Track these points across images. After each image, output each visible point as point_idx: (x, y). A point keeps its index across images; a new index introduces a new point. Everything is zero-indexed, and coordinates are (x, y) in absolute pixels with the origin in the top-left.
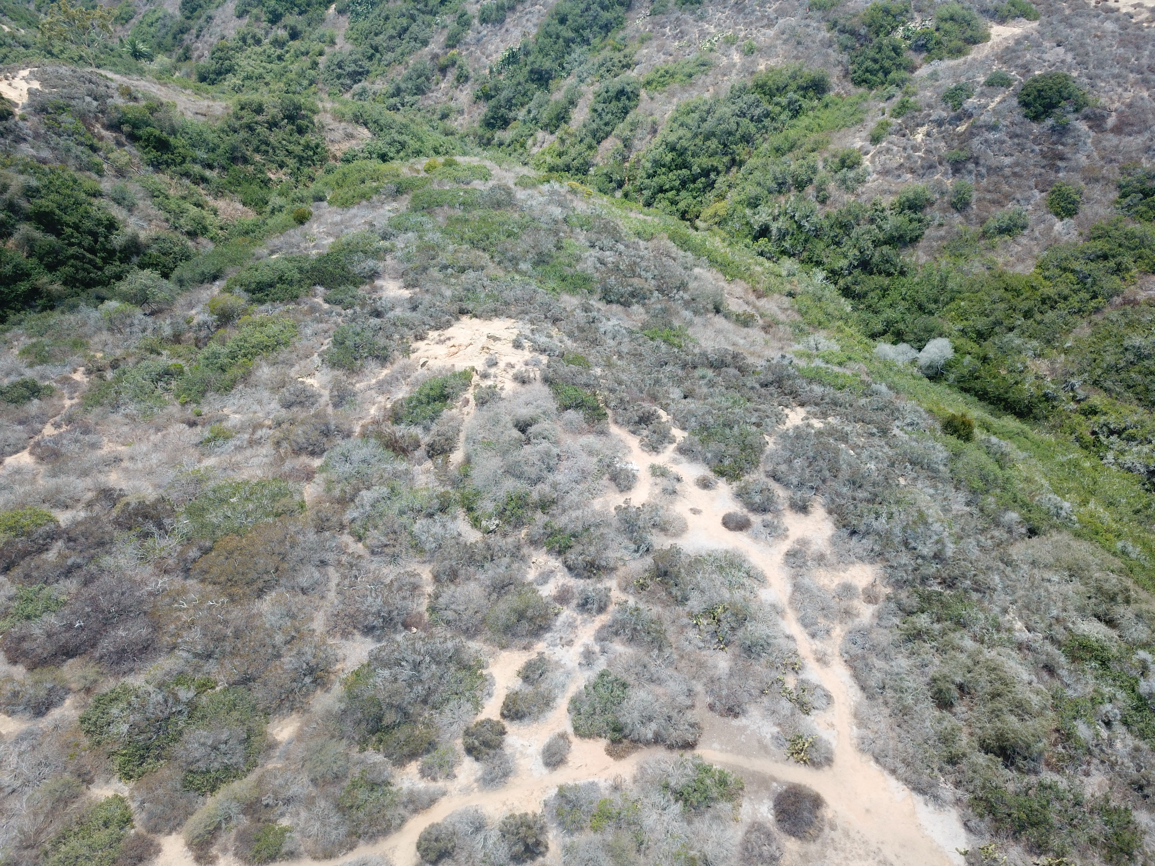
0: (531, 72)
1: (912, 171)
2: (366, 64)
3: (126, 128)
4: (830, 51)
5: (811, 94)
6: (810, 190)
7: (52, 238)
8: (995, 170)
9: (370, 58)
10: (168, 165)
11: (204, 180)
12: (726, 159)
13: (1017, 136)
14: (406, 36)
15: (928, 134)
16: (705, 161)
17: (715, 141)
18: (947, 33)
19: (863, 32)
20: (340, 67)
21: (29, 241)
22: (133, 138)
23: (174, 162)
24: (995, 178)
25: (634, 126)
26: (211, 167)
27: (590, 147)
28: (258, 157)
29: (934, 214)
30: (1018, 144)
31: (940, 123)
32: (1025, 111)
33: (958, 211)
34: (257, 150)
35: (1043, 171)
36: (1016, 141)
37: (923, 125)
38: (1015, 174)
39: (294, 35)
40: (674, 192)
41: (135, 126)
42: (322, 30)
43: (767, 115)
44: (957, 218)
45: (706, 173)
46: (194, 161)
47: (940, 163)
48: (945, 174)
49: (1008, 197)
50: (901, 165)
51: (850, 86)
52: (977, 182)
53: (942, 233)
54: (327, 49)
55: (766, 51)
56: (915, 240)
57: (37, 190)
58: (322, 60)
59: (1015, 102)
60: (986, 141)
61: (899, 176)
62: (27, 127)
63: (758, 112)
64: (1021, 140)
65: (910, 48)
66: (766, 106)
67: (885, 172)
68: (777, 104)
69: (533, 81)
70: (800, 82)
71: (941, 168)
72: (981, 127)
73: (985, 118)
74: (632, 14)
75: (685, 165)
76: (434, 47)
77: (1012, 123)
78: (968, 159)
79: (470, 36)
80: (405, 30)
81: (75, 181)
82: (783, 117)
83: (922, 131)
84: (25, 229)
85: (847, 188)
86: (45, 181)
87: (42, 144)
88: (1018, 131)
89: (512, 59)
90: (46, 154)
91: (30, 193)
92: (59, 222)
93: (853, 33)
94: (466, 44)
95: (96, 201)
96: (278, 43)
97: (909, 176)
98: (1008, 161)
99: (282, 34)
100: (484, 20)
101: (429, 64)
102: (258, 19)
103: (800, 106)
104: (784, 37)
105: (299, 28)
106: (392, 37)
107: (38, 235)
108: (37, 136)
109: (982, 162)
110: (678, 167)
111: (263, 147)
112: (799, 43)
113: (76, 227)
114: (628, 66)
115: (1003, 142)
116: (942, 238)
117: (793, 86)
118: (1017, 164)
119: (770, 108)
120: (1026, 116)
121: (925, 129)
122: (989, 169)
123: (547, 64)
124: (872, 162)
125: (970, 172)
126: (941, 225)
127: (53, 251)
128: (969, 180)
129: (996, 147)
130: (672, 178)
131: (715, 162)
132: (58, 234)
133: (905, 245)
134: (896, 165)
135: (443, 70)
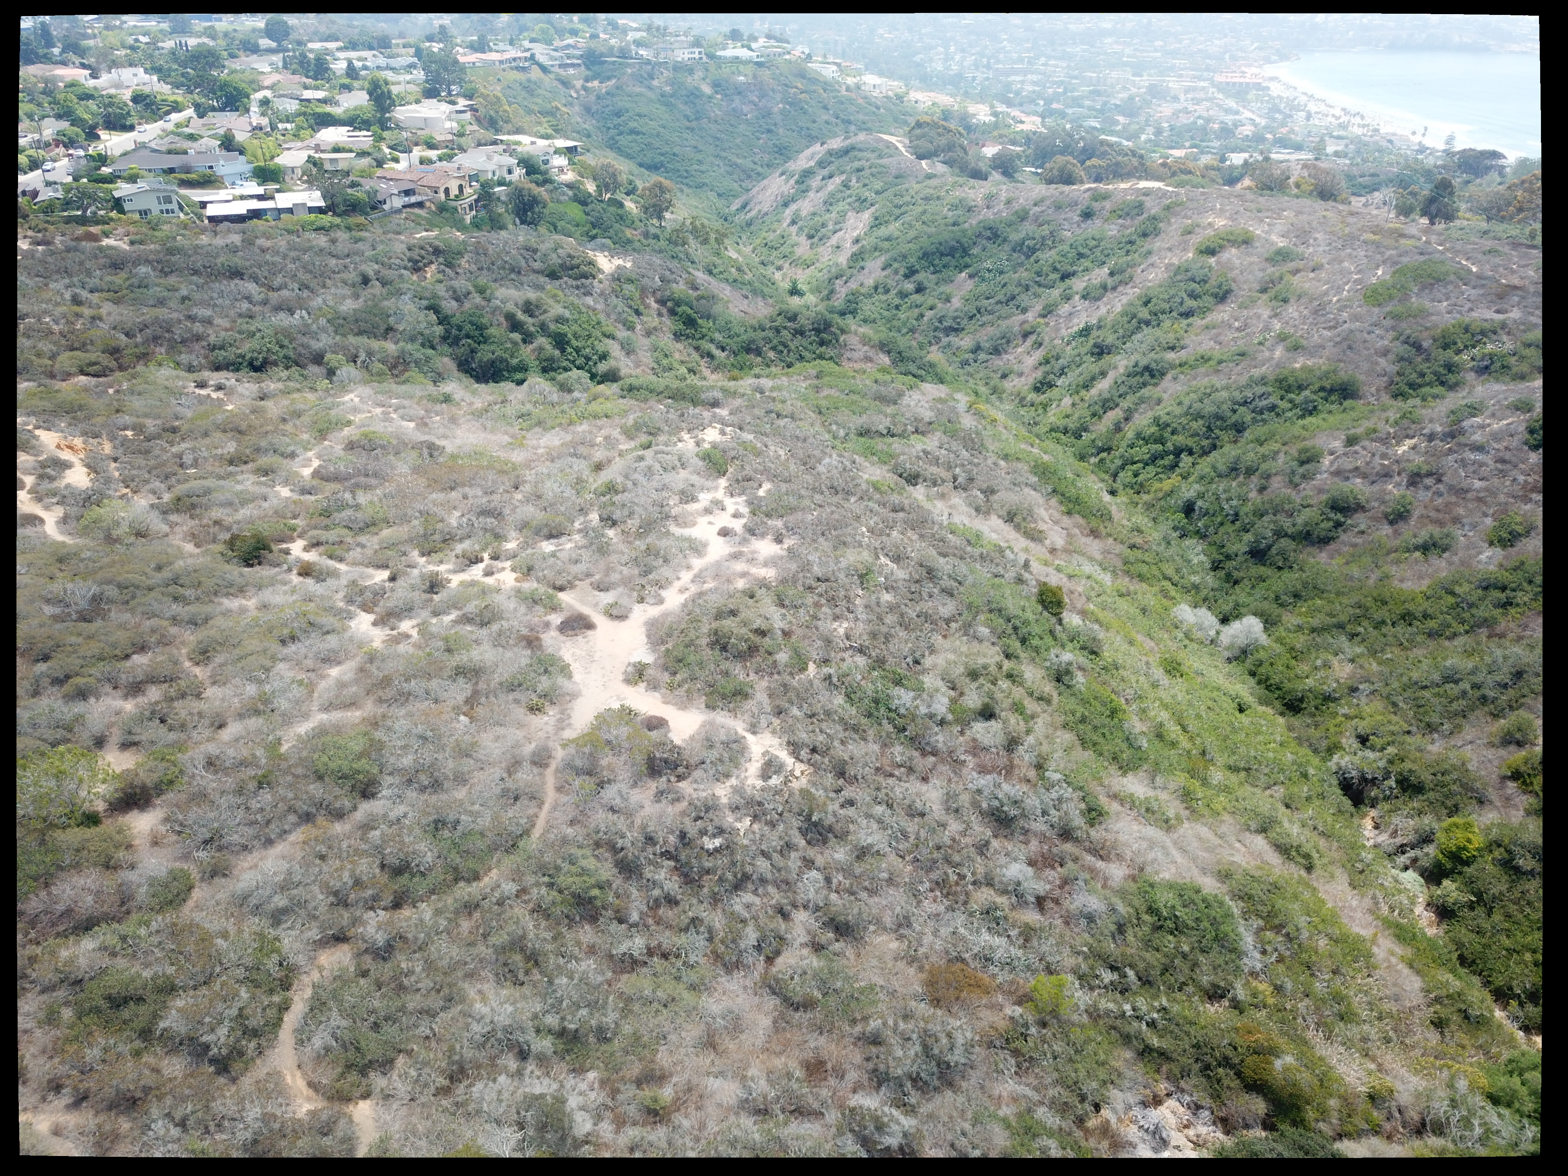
0: (1096, 345)
1: (1364, 476)
2: (965, 322)
3: (669, 304)
4: (1382, 361)
5: (1333, 398)
6: (1255, 479)
7: (557, 352)
8: (1461, 492)
9: (971, 318)
10: (688, 337)
11: (710, 356)
12: (1205, 443)
13: (1503, 461)
14: (1011, 304)
15: (1413, 448)
16: (1180, 439)
17: (1201, 422)
18: (1522, 358)
19: (1425, 344)
20: (940, 322)
21: (541, 349)
22: (672, 312)
23: (693, 338)
24: (1453, 499)
25: (1142, 401)
26: (723, 349)
27: (1094, 415)
28: (771, 355)
29: (1361, 520)
30: (1501, 471)
31: (1431, 437)
32: (1528, 436)
33: (1391, 523)
34: (773, 348)
35: (1511, 500)
36: (1499, 466)
37: (1413, 437)
38: (1479, 500)
39: (920, 290)
40: (1140, 465)
41: (678, 303)
42: (946, 289)
43: (1273, 408)
44: (1386, 530)
45: (1178, 452)
46: (712, 341)
47: (1399, 474)
48: (1398, 485)
49: (1456, 520)
50: (1357, 469)
51: (1386, 398)
52: (1432, 500)
53: (1359, 540)
54: (940, 305)
55: (1313, 351)
56: (1325, 541)
57: (567, 320)
58: (929, 314)
59: (1522, 428)
60: (1462, 460)
61: (1348, 479)
62: (597, 287)
63: (1264, 403)
64: (1508, 467)
65: (1472, 369)
66: (1273, 399)
67: (1338, 473)
68: (1291, 401)
69: (1092, 354)
70: (1327, 384)
71: (1397, 479)
72: (1466, 445)
73: (1477, 437)
74: (1221, 307)
75: (1161, 441)
76: (1030, 316)
77: (1506, 448)
78: (1429, 474)
79: (1065, 309)
80: (1013, 298)
81: (599, 323)
82: (1289, 414)
83: (1409, 442)
84: (542, 341)
85: (1291, 482)
86: (576, 316)
87: (602, 300)
88: (1507, 457)
89: (1085, 332)
90: (599, 307)
91: (560, 320)
92: (568, 343)
93: (1417, 347)
94: (1059, 316)
95: (607, 341)
96: (903, 295)
97: (1359, 480)
98: (1478, 484)
99: (909, 286)
100: (1084, 297)
101: (1016, 329)
102: (896, 272)
103: (1315, 408)
104: (1338, 339)
105: (926, 284)
106: (999, 302)
107: (549, 347)
108: (602, 294)
109: (1444, 479)
110: (1156, 442)
111: (781, 348)
112: (1350, 347)
113: (577, 350)
114: (1173, 348)
115: (1482, 464)
116: (1355, 545)
117: (1317, 386)
118: (1487, 489)
119: (1280, 403)
120: (1526, 443)
121: (1413, 441)
122: (1451, 488)
123: (1110, 339)
124: (1332, 463)
125: (1427, 488)
126: (1363, 532)
127: (551, 359)
128: (1423, 495)
129: (1471, 469)
130: (1142, 452)
131: (1190, 442)
132: (563, 351)
133: (1313, 544)
134: (1350, 467)
135: (1026, 335)
